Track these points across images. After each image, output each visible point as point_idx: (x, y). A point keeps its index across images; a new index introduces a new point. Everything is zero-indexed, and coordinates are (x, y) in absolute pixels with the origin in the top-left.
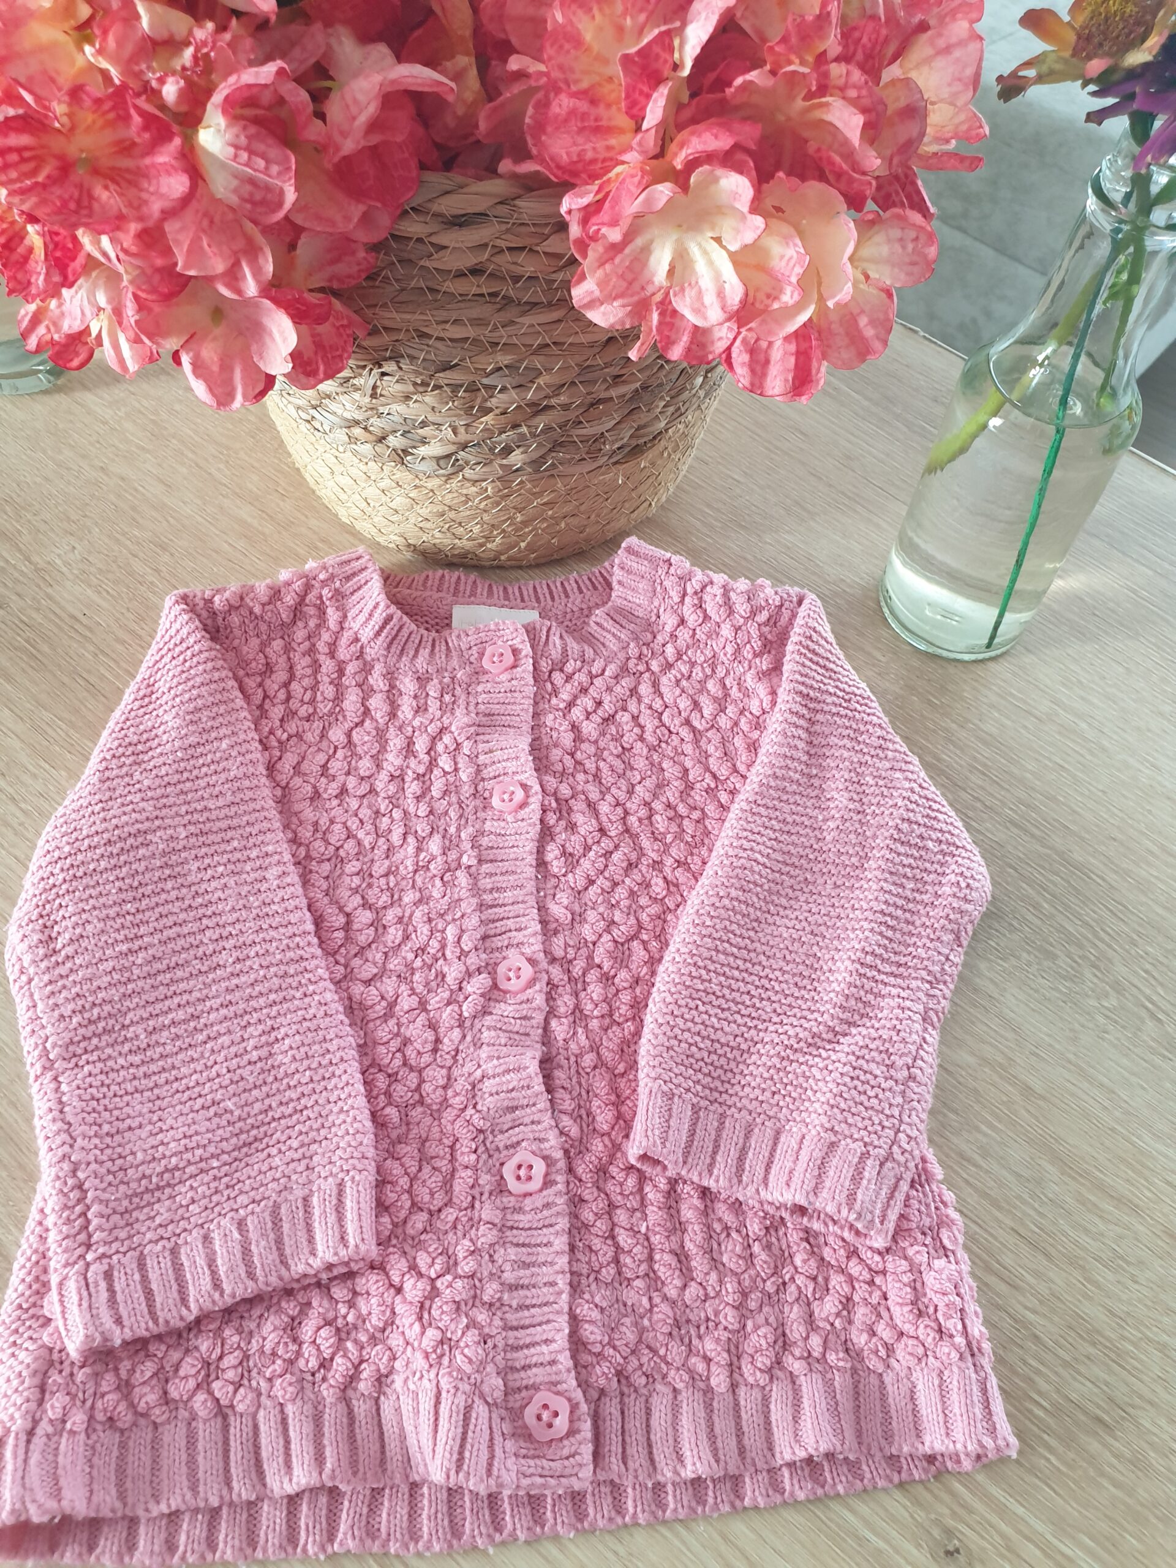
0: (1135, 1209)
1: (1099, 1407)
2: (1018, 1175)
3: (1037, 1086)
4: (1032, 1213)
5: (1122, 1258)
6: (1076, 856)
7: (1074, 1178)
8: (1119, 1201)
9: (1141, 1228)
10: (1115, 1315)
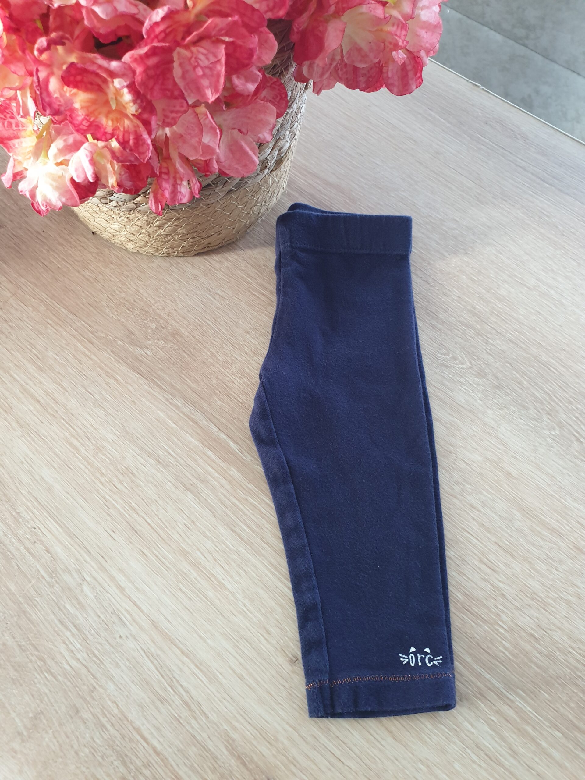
0: (560, 535)
1: (532, 629)
2: (500, 516)
3: (514, 472)
4: (506, 535)
5: (551, 559)
6: (543, 358)
7: (529, 519)
8: (553, 530)
9: (562, 544)
10: (545, 586)
